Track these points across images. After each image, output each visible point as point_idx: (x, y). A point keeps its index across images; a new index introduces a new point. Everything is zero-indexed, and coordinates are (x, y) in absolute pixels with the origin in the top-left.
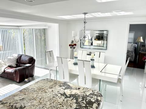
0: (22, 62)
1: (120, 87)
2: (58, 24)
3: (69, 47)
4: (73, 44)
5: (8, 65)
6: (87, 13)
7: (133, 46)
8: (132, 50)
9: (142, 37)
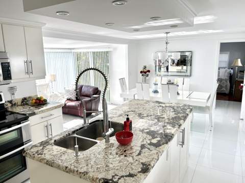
0: (84, 94)
1: (208, 115)
2: (127, 45)
3: (141, 74)
4: (145, 71)
5: (66, 97)
6: (169, 33)
7: (227, 72)
8: (226, 78)
9: (239, 60)
